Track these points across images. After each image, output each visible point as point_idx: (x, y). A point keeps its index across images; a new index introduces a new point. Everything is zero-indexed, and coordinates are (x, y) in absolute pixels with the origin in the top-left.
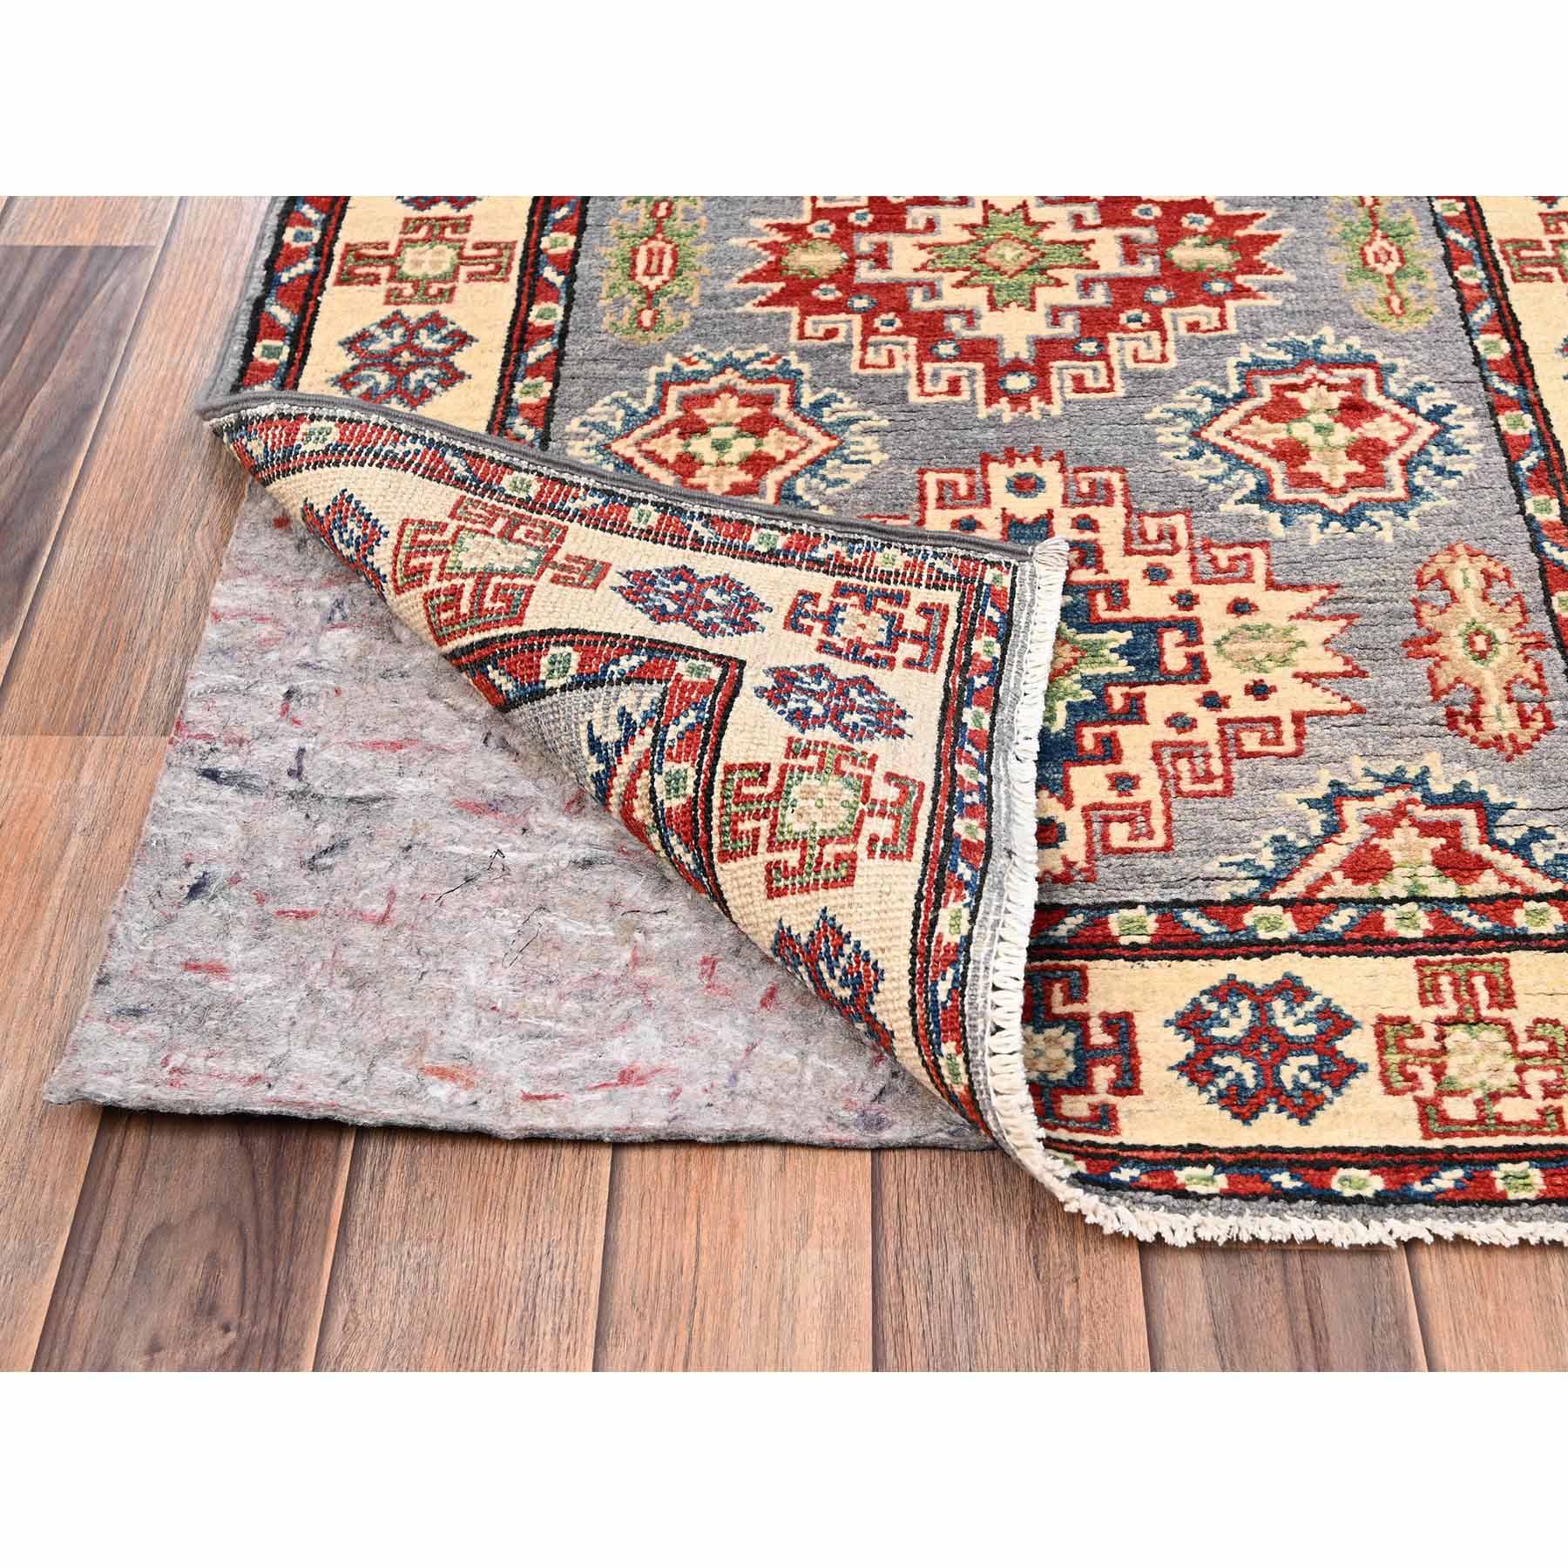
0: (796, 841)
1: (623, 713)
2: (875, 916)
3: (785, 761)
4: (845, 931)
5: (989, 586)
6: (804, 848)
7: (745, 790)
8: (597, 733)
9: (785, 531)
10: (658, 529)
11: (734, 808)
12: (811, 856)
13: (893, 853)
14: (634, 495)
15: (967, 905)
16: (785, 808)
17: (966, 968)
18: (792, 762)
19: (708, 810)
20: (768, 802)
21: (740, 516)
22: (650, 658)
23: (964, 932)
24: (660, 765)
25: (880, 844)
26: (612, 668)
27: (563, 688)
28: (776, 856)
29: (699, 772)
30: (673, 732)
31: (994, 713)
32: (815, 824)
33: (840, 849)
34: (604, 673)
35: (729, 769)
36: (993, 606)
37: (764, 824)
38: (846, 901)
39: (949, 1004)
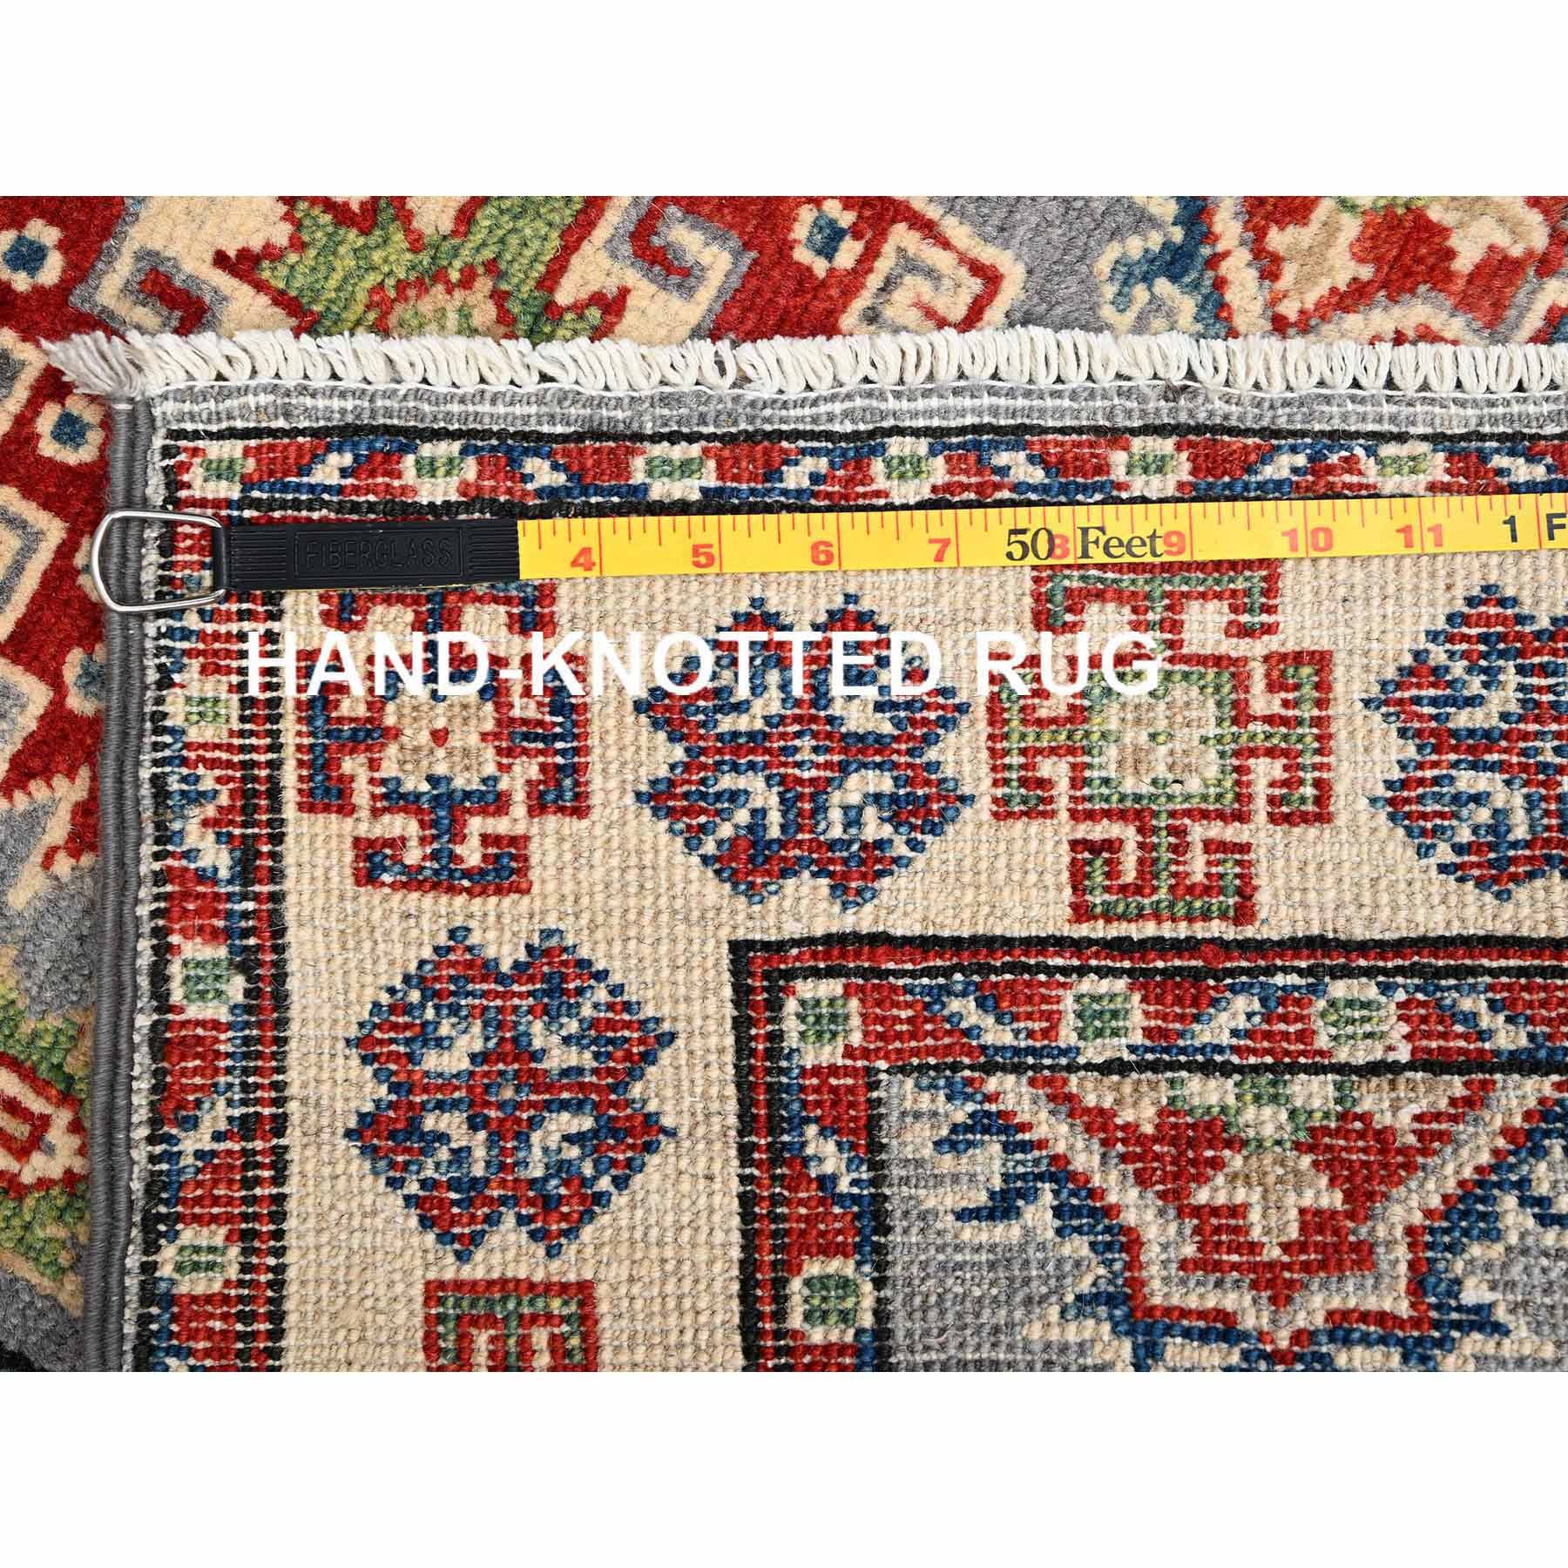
0: (1237, 769)
1: (951, 1144)
2: (1390, 607)
3: (1064, 815)
4: (1407, 660)
5: (247, 483)
6: (1253, 753)
7: (1130, 875)
8: (982, 1198)
9: (163, 951)
10: (229, 1219)
11: (1163, 894)
12: (1268, 737)
13: (1265, 593)
14: (132, 1296)
15: (1370, 452)
16: (1170, 798)
17: (1492, 437)
18: (1063, 803)
19: (1158, 945)
20: (1155, 831)
21: (142, 1057)
22: (807, 1121)
23: (1425, 447)
24: (1064, 1052)
25: (1245, 618)
26: (844, 1186)
27: (879, 1283)
28: (1260, 806)
29: (1082, 971)
30: (997, 1035)
31: (639, 437)
32: (1204, 740)
33: (1258, 684)
34: (855, 1199)
35: (1081, 912)
36: (304, 470)
37: (1198, 832)
38: (1358, 660)
39: (1549, 460)
